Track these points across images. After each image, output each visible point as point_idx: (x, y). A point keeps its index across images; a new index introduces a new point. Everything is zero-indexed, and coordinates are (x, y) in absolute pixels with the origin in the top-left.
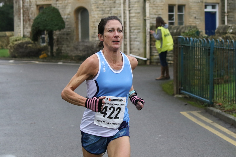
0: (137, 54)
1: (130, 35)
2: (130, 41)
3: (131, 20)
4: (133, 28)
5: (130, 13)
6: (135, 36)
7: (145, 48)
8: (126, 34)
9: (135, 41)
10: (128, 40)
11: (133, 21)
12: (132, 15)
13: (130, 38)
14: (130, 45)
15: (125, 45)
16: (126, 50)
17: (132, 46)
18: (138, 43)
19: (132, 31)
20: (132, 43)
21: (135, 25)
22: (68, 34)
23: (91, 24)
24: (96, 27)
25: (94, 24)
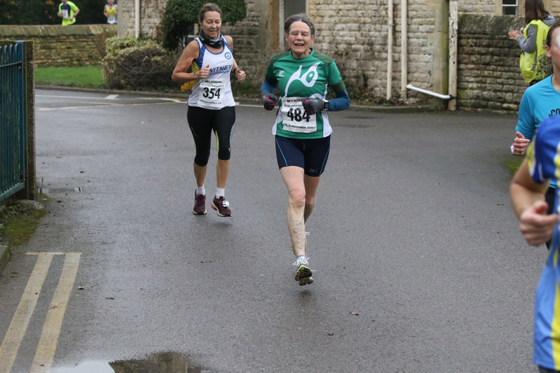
0: (426, 84)
1: (408, 38)
2: (408, 53)
4: (415, 20)
6: (421, 41)
7: (446, 70)
8: (397, 34)
9: (420, 52)
10: (403, 49)
11: (415, 3)
13: (408, 44)
14: (409, 60)
15: (396, 62)
16: (397, 75)
17: (413, 64)
18: (427, 57)
19: (414, 27)
20: (412, 56)
21: (420, 13)
22: (251, 33)
23: (311, 9)
24: (322, 17)
25: (318, 10)
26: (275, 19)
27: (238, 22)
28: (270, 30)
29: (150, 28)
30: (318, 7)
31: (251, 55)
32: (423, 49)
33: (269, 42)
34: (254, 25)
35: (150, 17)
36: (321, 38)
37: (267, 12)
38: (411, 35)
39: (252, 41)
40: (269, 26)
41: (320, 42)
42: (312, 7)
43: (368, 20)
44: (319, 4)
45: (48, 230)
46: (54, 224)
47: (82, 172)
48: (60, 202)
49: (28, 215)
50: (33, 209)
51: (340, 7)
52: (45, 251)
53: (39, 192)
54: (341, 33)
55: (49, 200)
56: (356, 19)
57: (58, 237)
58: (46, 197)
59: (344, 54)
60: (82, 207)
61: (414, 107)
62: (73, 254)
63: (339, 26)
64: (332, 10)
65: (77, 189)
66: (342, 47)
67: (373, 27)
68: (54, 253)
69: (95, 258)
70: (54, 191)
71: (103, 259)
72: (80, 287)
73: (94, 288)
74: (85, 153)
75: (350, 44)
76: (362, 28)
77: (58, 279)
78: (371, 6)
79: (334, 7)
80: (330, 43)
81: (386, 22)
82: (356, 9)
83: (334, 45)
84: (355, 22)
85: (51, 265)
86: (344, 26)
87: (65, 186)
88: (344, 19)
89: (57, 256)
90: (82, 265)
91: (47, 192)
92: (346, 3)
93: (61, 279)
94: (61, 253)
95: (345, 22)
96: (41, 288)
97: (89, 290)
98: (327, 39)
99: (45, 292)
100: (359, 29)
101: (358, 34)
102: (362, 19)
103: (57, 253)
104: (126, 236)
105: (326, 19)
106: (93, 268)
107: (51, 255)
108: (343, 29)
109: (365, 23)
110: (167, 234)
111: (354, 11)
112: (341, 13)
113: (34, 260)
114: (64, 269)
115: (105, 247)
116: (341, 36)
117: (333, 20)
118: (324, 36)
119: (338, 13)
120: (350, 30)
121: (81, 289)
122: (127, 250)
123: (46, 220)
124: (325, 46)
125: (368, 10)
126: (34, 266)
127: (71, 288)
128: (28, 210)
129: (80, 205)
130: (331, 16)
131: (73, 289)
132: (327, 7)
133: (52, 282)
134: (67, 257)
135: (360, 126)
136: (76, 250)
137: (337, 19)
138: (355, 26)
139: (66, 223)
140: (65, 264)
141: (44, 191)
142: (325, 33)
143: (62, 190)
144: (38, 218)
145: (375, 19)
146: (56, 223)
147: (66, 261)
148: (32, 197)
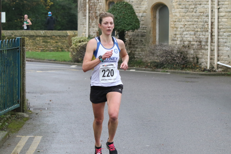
0: (227, 62)
1: (218, 39)
2: (218, 46)
3: (220, 20)
4: (222, 30)
5: (218, 12)
6: (224, 40)
8: (213, 37)
9: (224, 46)
10: (216, 44)
11: (222, 21)
12: (222, 14)
13: (218, 42)
14: (218, 50)
15: (212, 50)
16: (213, 57)
17: (221, 52)
18: (228, 49)
19: (221, 33)
20: (220, 48)
21: (224, 27)
22: (142, 36)
23: (171, 24)
24: (177, 28)
25: (175, 25)
26: (154, 29)
27: (136, 30)
28: (151, 34)
29: (94, 33)
30: (175, 23)
31: (143, 46)
32: (226, 44)
33: (151, 40)
34: (144, 32)
35: (93, 27)
36: (176, 38)
37: (150, 26)
38: (220, 37)
39: (143, 40)
40: (151, 32)
41: (175, 40)
42: (172, 23)
43: (199, 30)
44: (176, 22)
45: (29, 126)
46: (32, 124)
47: (50, 101)
48: (37, 114)
49: (21, 119)
50: (24, 117)
51: (186, 23)
52: (26, 136)
53: (28, 109)
54: (186, 36)
55: (32, 113)
56: (193, 29)
57: (33, 129)
58: (31, 111)
59: (187, 46)
60: (47, 116)
61: (220, 73)
62: (38, 137)
63: (185, 33)
64: (181, 25)
65: (47, 109)
66: (186, 43)
67: (201, 33)
68: (29, 136)
69: (48, 139)
70: (35, 109)
71: (52, 139)
72: (38, 151)
73: (45, 152)
74: (54, 92)
75: (190, 42)
76: (196, 34)
77: (29, 147)
78: (200, 23)
79: (182, 23)
80: (181, 41)
81: (208, 31)
82: (193, 25)
83: (182, 42)
84: (193, 31)
85: (27, 141)
86: (187, 32)
87: (41, 107)
88: (187, 29)
89: (31, 137)
90: (41, 141)
91: (32, 109)
92: (188, 21)
93: (30, 147)
94: (32, 136)
95: (188, 31)
96: (20, 151)
97: (42, 152)
98: (179, 39)
99: (22, 153)
100: (195, 34)
101: (194, 37)
102: (196, 29)
103: (31, 136)
104: (65, 129)
105: (179, 29)
106: (46, 143)
107: (28, 137)
108: (187, 34)
109: (197, 31)
110: (84, 129)
111: (192, 25)
112: (186, 26)
113: (20, 139)
114: (33, 143)
115: (54, 134)
116: (186, 38)
117: (182, 30)
118: (177, 38)
119: (184, 26)
120: (190, 35)
121: (39, 152)
122: (64, 135)
123: (29, 122)
124: (178, 42)
125: (199, 25)
126: (19, 141)
127: (34, 151)
128: (21, 117)
129: (46, 115)
130: (181, 28)
131: (35, 152)
132: (179, 23)
133: (26, 149)
134: (35, 138)
135: (191, 82)
136: (40, 135)
137: (184, 29)
138: (192, 33)
139: (38, 123)
140: (34, 141)
141: (31, 109)
142: (178, 36)
143: (39, 109)
144: (25, 121)
145: (202, 30)
146: (33, 123)
147: (34, 140)
148: (23, 111)
